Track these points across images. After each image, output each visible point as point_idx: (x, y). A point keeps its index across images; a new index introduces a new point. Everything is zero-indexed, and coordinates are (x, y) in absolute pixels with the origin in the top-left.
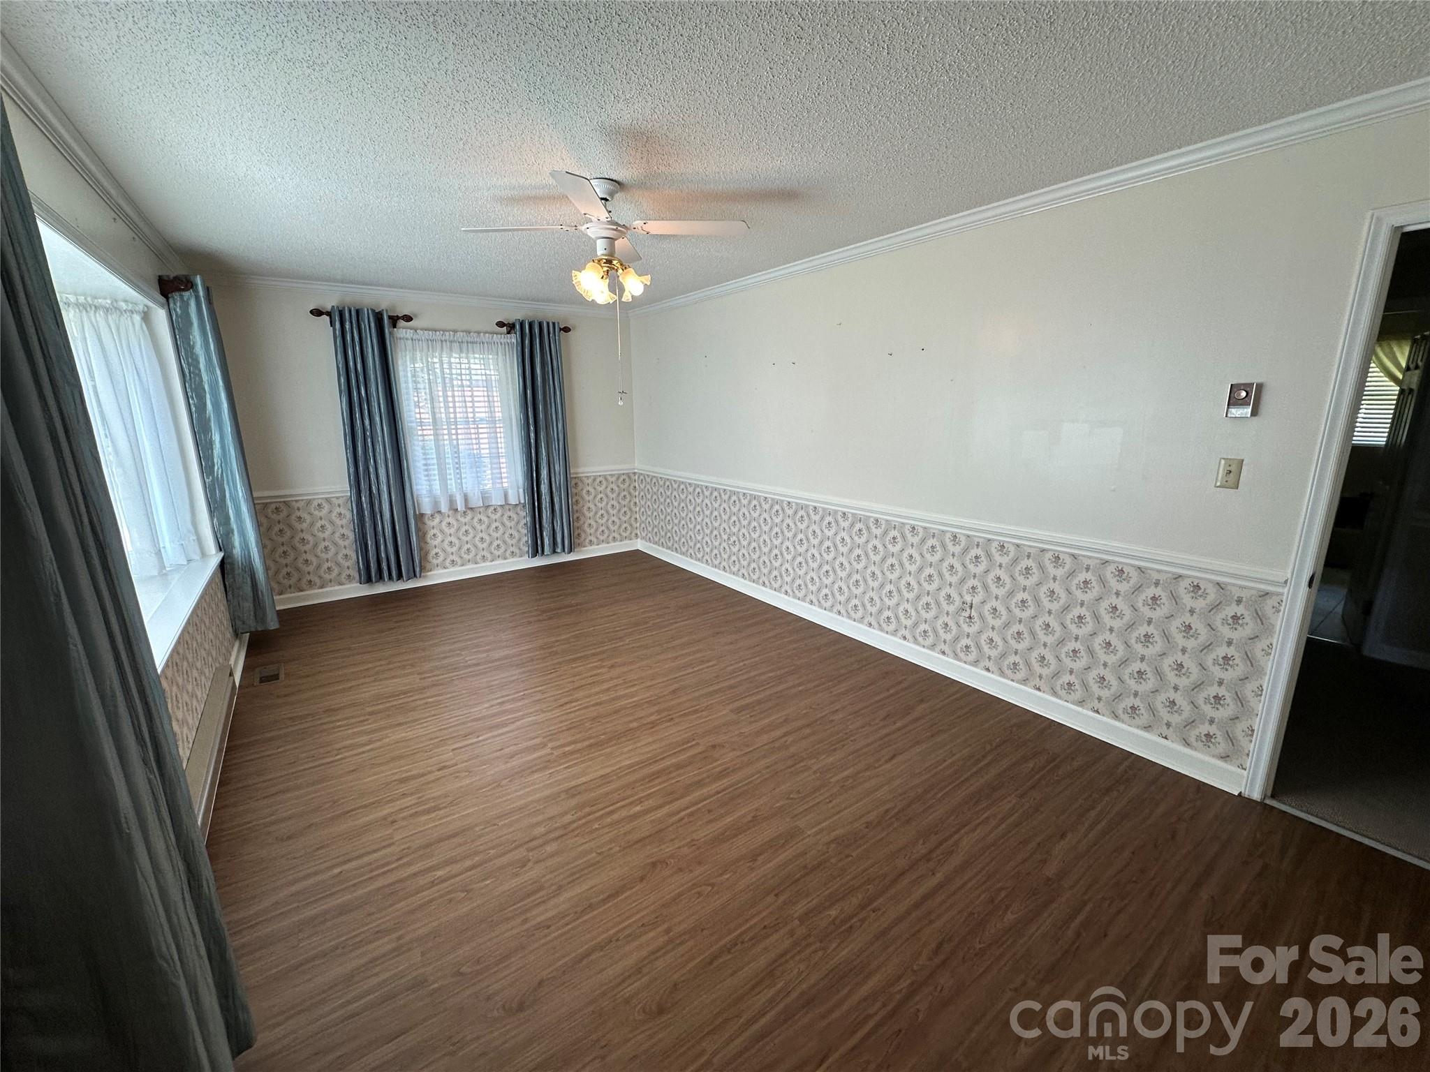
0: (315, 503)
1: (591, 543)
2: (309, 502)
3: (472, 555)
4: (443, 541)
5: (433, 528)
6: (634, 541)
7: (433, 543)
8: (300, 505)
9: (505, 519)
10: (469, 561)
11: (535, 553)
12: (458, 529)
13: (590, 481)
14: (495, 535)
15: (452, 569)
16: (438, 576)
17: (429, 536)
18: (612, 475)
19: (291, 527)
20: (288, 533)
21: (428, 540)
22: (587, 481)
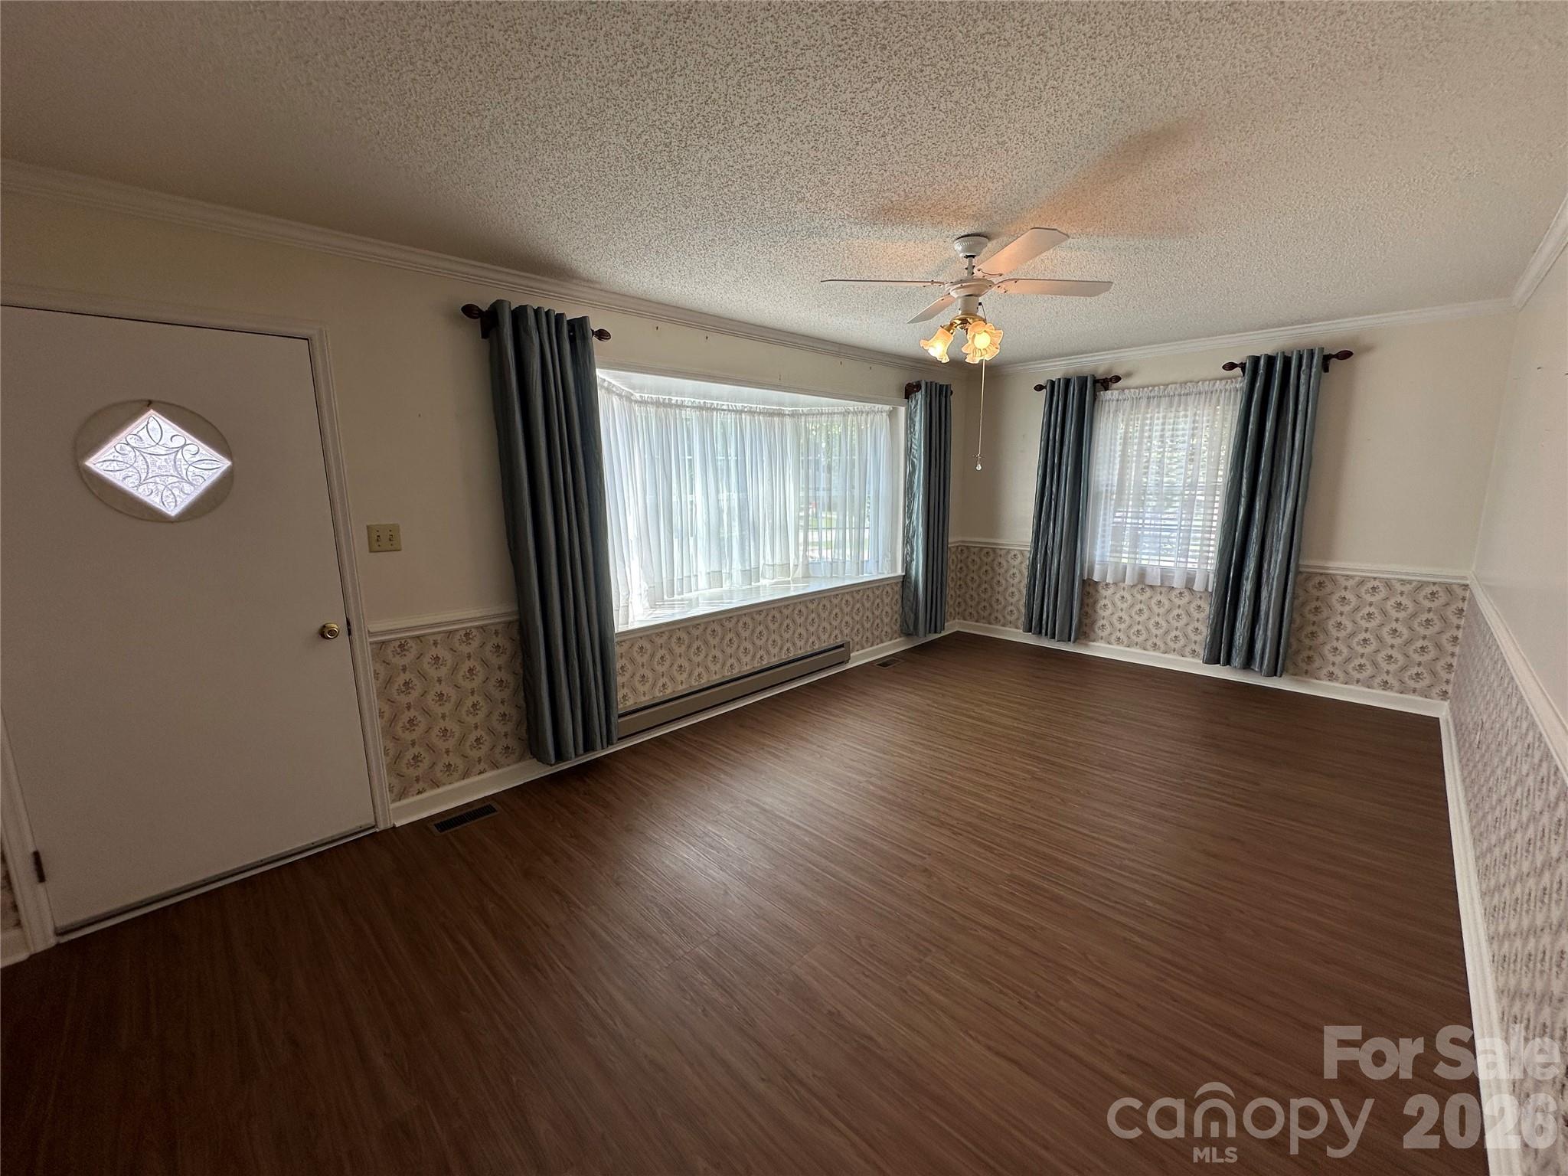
0: (1013, 553)
1: (1331, 676)
2: (1009, 551)
3: (1141, 638)
4: (1112, 614)
5: (1105, 598)
6: (1437, 702)
7: (1101, 613)
8: (1003, 552)
9: (1192, 608)
10: (1137, 644)
11: (1213, 659)
12: (1132, 606)
13: (1350, 583)
14: (1175, 624)
15: (1115, 647)
16: (1100, 649)
17: (1099, 605)
18: (1403, 582)
19: (993, 569)
20: (991, 574)
21: (1099, 611)
22: (1343, 582)
